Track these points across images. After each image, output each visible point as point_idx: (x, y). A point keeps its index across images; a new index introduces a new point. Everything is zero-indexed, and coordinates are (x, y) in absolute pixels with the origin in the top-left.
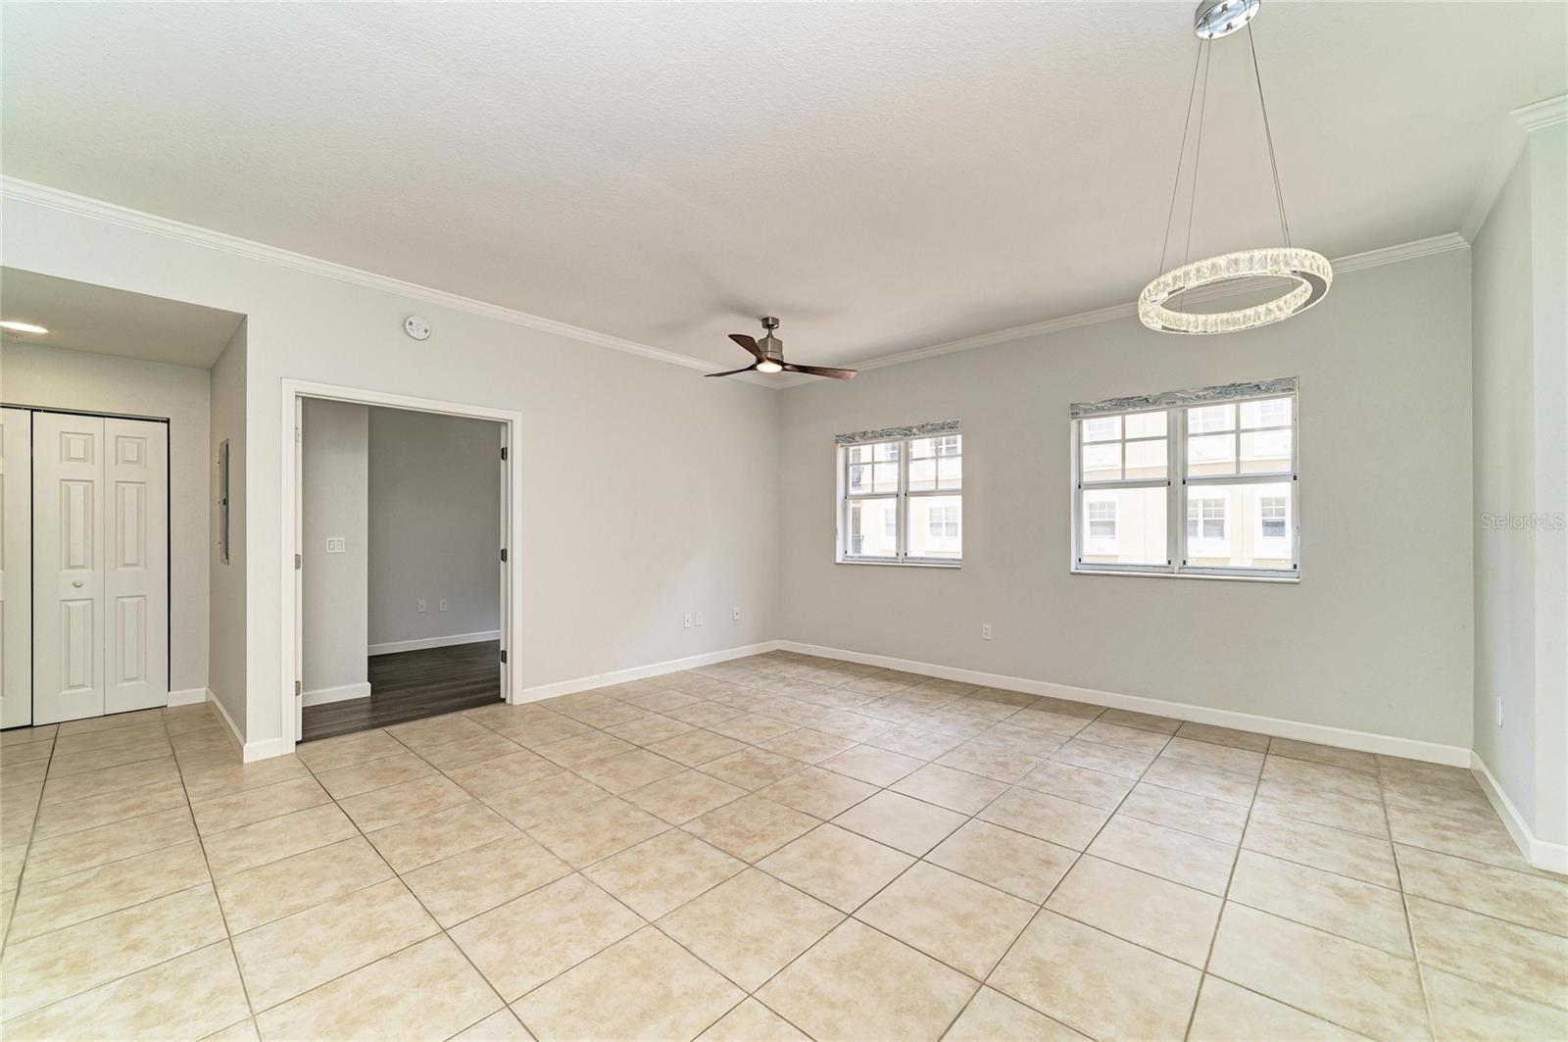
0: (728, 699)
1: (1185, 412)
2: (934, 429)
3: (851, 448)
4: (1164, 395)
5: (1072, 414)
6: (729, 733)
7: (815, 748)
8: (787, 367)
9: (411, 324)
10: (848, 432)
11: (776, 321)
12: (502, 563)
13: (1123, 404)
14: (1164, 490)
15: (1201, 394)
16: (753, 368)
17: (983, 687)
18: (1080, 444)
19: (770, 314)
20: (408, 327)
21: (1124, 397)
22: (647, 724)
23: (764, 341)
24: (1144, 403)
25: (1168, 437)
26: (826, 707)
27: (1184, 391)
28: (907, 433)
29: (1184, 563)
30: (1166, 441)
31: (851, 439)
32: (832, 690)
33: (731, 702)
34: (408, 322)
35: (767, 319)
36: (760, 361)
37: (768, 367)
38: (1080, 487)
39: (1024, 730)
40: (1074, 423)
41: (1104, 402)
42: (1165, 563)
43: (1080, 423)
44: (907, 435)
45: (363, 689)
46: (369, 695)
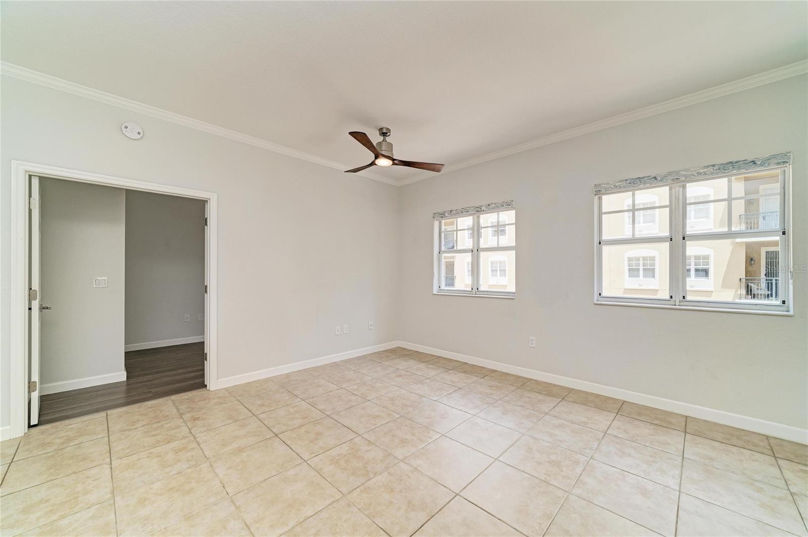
0: (355, 387)
1: (684, 187)
2: (497, 207)
3: (443, 221)
4: (670, 174)
5: (596, 191)
6: (346, 422)
7: (406, 439)
8: (395, 162)
9: (126, 127)
10: (441, 211)
11: (389, 130)
12: (205, 294)
13: (634, 183)
14: (667, 245)
15: (702, 171)
16: (373, 164)
17: (531, 380)
18: (600, 214)
19: (384, 125)
20: (124, 130)
21: (637, 177)
22: (292, 410)
23: (380, 144)
24: (653, 181)
25: (670, 206)
26: (421, 396)
27: (685, 170)
28: (479, 210)
29: (684, 297)
30: (668, 209)
31: (442, 215)
32: (427, 381)
33: (356, 390)
34: (123, 127)
35: (381, 129)
36: (376, 157)
37: (383, 162)
38: (600, 243)
39: (566, 423)
40: (596, 198)
41: (622, 181)
42: (668, 297)
43: (600, 199)
44: (478, 211)
45: (121, 376)
46: (125, 379)
